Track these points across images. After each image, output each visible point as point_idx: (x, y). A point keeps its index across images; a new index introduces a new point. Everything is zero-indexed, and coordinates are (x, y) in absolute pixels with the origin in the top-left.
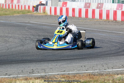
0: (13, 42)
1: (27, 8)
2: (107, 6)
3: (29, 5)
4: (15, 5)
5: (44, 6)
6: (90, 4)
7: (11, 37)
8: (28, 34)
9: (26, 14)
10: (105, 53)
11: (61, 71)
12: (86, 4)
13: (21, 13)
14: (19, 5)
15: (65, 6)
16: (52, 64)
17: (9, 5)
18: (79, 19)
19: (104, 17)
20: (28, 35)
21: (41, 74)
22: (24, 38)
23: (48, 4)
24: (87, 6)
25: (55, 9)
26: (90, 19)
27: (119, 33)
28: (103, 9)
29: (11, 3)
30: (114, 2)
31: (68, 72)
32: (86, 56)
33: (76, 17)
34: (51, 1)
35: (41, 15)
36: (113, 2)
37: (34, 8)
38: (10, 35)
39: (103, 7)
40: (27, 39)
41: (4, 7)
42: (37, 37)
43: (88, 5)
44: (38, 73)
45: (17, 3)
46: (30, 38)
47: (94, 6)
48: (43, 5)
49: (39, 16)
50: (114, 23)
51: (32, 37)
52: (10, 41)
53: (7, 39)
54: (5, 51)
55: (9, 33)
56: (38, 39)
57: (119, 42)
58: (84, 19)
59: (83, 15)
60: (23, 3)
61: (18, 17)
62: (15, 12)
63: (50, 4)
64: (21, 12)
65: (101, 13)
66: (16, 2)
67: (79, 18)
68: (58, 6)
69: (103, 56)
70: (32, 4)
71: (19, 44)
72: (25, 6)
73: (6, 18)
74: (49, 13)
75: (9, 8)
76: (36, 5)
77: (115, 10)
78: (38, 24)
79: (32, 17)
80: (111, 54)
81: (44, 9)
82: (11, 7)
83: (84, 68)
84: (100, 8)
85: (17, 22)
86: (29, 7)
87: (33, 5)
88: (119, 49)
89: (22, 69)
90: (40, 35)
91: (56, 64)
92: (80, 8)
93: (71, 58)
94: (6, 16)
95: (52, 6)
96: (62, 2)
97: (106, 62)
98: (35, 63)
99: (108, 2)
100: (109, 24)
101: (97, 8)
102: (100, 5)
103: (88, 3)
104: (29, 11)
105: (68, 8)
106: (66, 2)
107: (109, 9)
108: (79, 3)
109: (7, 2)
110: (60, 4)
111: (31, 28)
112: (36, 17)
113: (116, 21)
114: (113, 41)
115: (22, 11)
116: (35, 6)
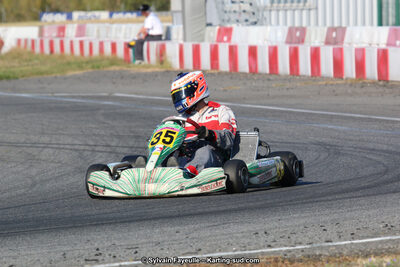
0: (52, 162)
1: (108, 49)
2: (357, 36)
3: (114, 40)
4: (72, 42)
5: (160, 42)
6: (303, 30)
7: (47, 146)
8: (103, 132)
9: (106, 69)
10: (340, 186)
11: (190, 250)
12: (291, 31)
13: (90, 66)
14: (81, 44)
15: (225, 39)
16: (165, 229)
17: (51, 44)
18: (269, 80)
19: (350, 70)
20: (104, 136)
21: (123, 264)
22: (87, 148)
23: (174, 35)
24: (296, 36)
25: (196, 51)
26: (304, 79)
27: (393, 122)
28: (345, 46)
29: (59, 36)
30: (384, 22)
31: (209, 252)
32: (277, 200)
33: (260, 74)
34: (181, 26)
35: (149, 70)
36: (380, 24)
37: (131, 51)
38: (46, 139)
39: (346, 40)
40: (97, 149)
41: (37, 49)
42: (131, 143)
43: (298, 34)
44: (112, 260)
45: (77, 36)
46: (109, 146)
47: (316, 38)
48: (158, 38)
49: (146, 74)
50: (381, 90)
51: (113, 144)
52: (44, 158)
53: (34, 151)
54: (23, 191)
55: (43, 133)
56: (132, 147)
57: (387, 151)
58: (285, 79)
59: (284, 65)
60: (95, 34)
61: (78, 78)
62: (69, 64)
63: (178, 34)
64: (87, 63)
65: (339, 57)
66: (74, 34)
67: (272, 77)
68: (203, 40)
69: (330, 198)
70: (125, 37)
71: (69, 168)
72: (101, 44)
73: (41, 86)
74: (176, 65)
75: (52, 51)
76: (136, 38)
77: (383, 46)
78: (139, 99)
79: (122, 78)
80: (357, 190)
81: (162, 52)
82: (57, 48)
83: (263, 239)
84: (336, 43)
85: (73, 97)
86: (114, 46)
87: (128, 40)
88: (386, 172)
89: (65, 249)
90: (139, 136)
91: (177, 228)
92: (274, 44)
93: (229, 207)
94: (40, 77)
95: (185, 40)
96: (218, 28)
97: (336, 216)
98: (112, 226)
99: (364, 24)
100: (365, 93)
101: (327, 43)
102: (334, 35)
103: (297, 29)
104: (113, 61)
105: (236, 47)
106: (228, 26)
107: (363, 46)
108: (269, 28)
109: (46, 34)
110: (212, 34)
111: (113, 114)
112: (135, 77)
113: (388, 81)
114: (371, 146)
115: (91, 62)
116: (133, 43)
